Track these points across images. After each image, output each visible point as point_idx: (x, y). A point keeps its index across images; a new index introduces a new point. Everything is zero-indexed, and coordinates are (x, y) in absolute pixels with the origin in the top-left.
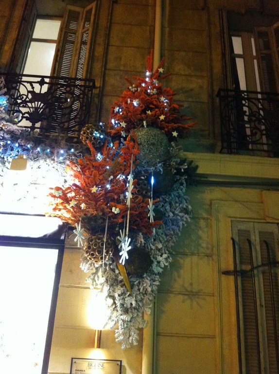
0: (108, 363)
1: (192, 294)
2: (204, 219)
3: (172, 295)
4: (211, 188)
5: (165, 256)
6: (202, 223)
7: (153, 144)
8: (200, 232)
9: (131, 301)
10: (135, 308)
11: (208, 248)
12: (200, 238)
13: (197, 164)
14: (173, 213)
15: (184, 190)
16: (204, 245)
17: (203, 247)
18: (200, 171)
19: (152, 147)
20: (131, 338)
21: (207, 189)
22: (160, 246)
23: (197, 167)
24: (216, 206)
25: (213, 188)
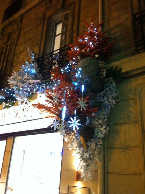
0: (83, 189)
1: (126, 148)
2: (132, 99)
3: (115, 150)
4: (136, 78)
5: (104, 127)
6: (131, 102)
7: (86, 66)
8: (130, 109)
9: (87, 155)
10: (89, 159)
11: (135, 118)
12: (130, 112)
13: (121, 67)
14: (108, 101)
15: (114, 86)
16: (133, 116)
17: (132, 118)
18: (123, 71)
19: (86, 68)
20: (88, 176)
21: (133, 80)
22: (100, 122)
23: (121, 69)
24: (139, 89)
25: (137, 78)
